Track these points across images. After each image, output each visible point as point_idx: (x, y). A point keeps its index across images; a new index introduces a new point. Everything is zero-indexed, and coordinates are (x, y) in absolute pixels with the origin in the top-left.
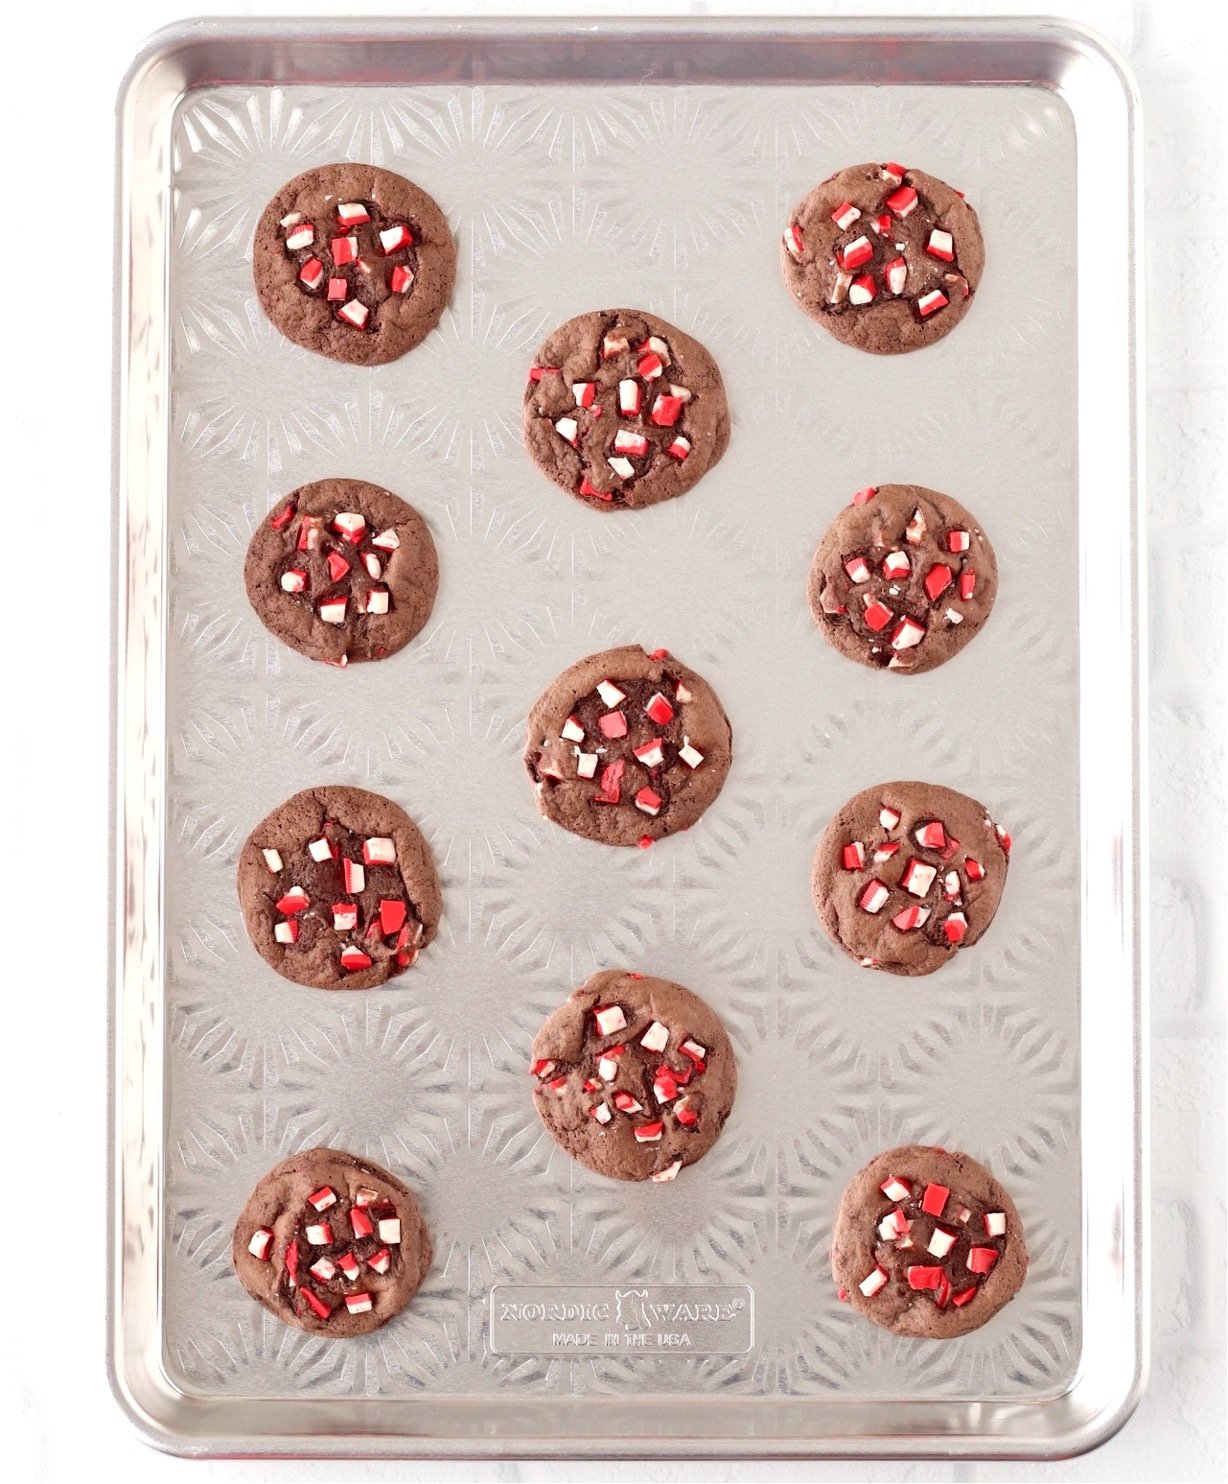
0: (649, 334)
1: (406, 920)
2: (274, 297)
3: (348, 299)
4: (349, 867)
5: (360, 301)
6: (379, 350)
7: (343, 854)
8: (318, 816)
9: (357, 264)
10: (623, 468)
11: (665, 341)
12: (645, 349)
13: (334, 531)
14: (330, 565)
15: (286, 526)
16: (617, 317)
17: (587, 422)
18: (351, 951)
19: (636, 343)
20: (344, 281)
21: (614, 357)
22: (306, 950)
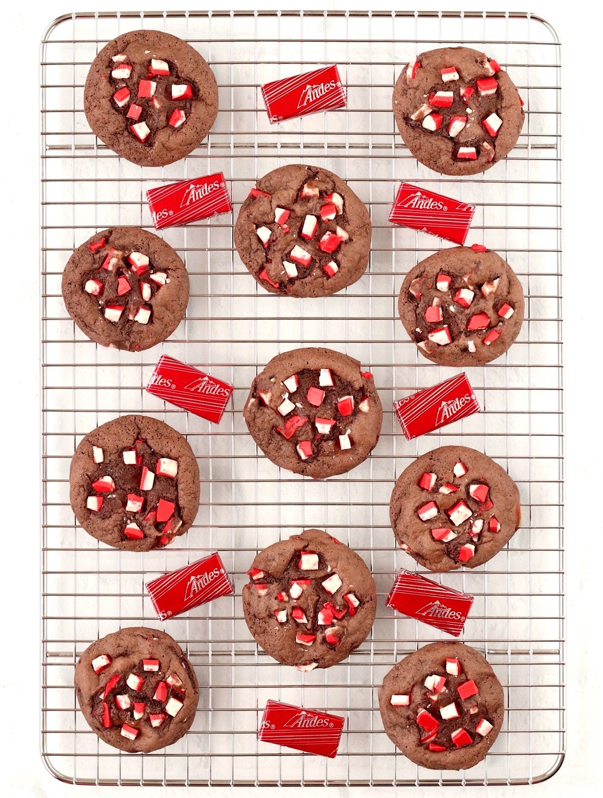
0: (334, 190)
1: (173, 515)
2: (94, 104)
3: (140, 121)
4: (146, 473)
5: (146, 124)
6: (149, 159)
7: (144, 463)
8: (134, 435)
9: (152, 100)
10: (291, 270)
11: (343, 198)
12: (329, 200)
13: (127, 262)
14: (118, 284)
15: (98, 252)
16: (317, 173)
17: (278, 234)
18: (132, 526)
19: (324, 194)
20: (141, 108)
21: (308, 199)
22: (104, 518)
